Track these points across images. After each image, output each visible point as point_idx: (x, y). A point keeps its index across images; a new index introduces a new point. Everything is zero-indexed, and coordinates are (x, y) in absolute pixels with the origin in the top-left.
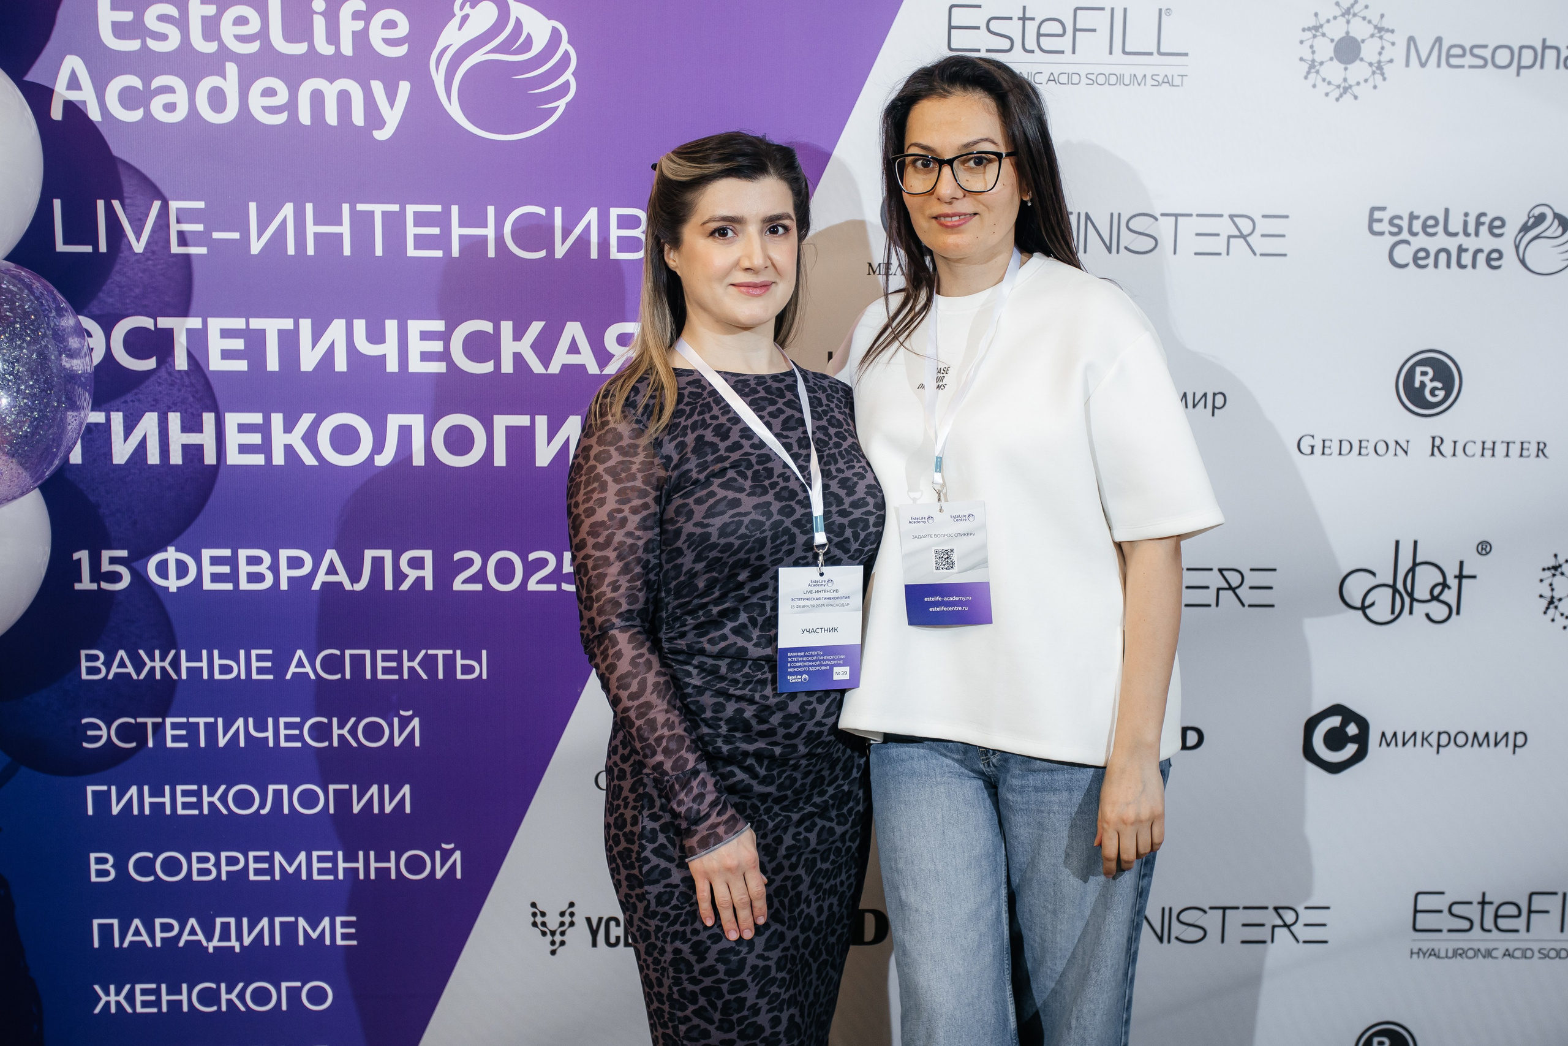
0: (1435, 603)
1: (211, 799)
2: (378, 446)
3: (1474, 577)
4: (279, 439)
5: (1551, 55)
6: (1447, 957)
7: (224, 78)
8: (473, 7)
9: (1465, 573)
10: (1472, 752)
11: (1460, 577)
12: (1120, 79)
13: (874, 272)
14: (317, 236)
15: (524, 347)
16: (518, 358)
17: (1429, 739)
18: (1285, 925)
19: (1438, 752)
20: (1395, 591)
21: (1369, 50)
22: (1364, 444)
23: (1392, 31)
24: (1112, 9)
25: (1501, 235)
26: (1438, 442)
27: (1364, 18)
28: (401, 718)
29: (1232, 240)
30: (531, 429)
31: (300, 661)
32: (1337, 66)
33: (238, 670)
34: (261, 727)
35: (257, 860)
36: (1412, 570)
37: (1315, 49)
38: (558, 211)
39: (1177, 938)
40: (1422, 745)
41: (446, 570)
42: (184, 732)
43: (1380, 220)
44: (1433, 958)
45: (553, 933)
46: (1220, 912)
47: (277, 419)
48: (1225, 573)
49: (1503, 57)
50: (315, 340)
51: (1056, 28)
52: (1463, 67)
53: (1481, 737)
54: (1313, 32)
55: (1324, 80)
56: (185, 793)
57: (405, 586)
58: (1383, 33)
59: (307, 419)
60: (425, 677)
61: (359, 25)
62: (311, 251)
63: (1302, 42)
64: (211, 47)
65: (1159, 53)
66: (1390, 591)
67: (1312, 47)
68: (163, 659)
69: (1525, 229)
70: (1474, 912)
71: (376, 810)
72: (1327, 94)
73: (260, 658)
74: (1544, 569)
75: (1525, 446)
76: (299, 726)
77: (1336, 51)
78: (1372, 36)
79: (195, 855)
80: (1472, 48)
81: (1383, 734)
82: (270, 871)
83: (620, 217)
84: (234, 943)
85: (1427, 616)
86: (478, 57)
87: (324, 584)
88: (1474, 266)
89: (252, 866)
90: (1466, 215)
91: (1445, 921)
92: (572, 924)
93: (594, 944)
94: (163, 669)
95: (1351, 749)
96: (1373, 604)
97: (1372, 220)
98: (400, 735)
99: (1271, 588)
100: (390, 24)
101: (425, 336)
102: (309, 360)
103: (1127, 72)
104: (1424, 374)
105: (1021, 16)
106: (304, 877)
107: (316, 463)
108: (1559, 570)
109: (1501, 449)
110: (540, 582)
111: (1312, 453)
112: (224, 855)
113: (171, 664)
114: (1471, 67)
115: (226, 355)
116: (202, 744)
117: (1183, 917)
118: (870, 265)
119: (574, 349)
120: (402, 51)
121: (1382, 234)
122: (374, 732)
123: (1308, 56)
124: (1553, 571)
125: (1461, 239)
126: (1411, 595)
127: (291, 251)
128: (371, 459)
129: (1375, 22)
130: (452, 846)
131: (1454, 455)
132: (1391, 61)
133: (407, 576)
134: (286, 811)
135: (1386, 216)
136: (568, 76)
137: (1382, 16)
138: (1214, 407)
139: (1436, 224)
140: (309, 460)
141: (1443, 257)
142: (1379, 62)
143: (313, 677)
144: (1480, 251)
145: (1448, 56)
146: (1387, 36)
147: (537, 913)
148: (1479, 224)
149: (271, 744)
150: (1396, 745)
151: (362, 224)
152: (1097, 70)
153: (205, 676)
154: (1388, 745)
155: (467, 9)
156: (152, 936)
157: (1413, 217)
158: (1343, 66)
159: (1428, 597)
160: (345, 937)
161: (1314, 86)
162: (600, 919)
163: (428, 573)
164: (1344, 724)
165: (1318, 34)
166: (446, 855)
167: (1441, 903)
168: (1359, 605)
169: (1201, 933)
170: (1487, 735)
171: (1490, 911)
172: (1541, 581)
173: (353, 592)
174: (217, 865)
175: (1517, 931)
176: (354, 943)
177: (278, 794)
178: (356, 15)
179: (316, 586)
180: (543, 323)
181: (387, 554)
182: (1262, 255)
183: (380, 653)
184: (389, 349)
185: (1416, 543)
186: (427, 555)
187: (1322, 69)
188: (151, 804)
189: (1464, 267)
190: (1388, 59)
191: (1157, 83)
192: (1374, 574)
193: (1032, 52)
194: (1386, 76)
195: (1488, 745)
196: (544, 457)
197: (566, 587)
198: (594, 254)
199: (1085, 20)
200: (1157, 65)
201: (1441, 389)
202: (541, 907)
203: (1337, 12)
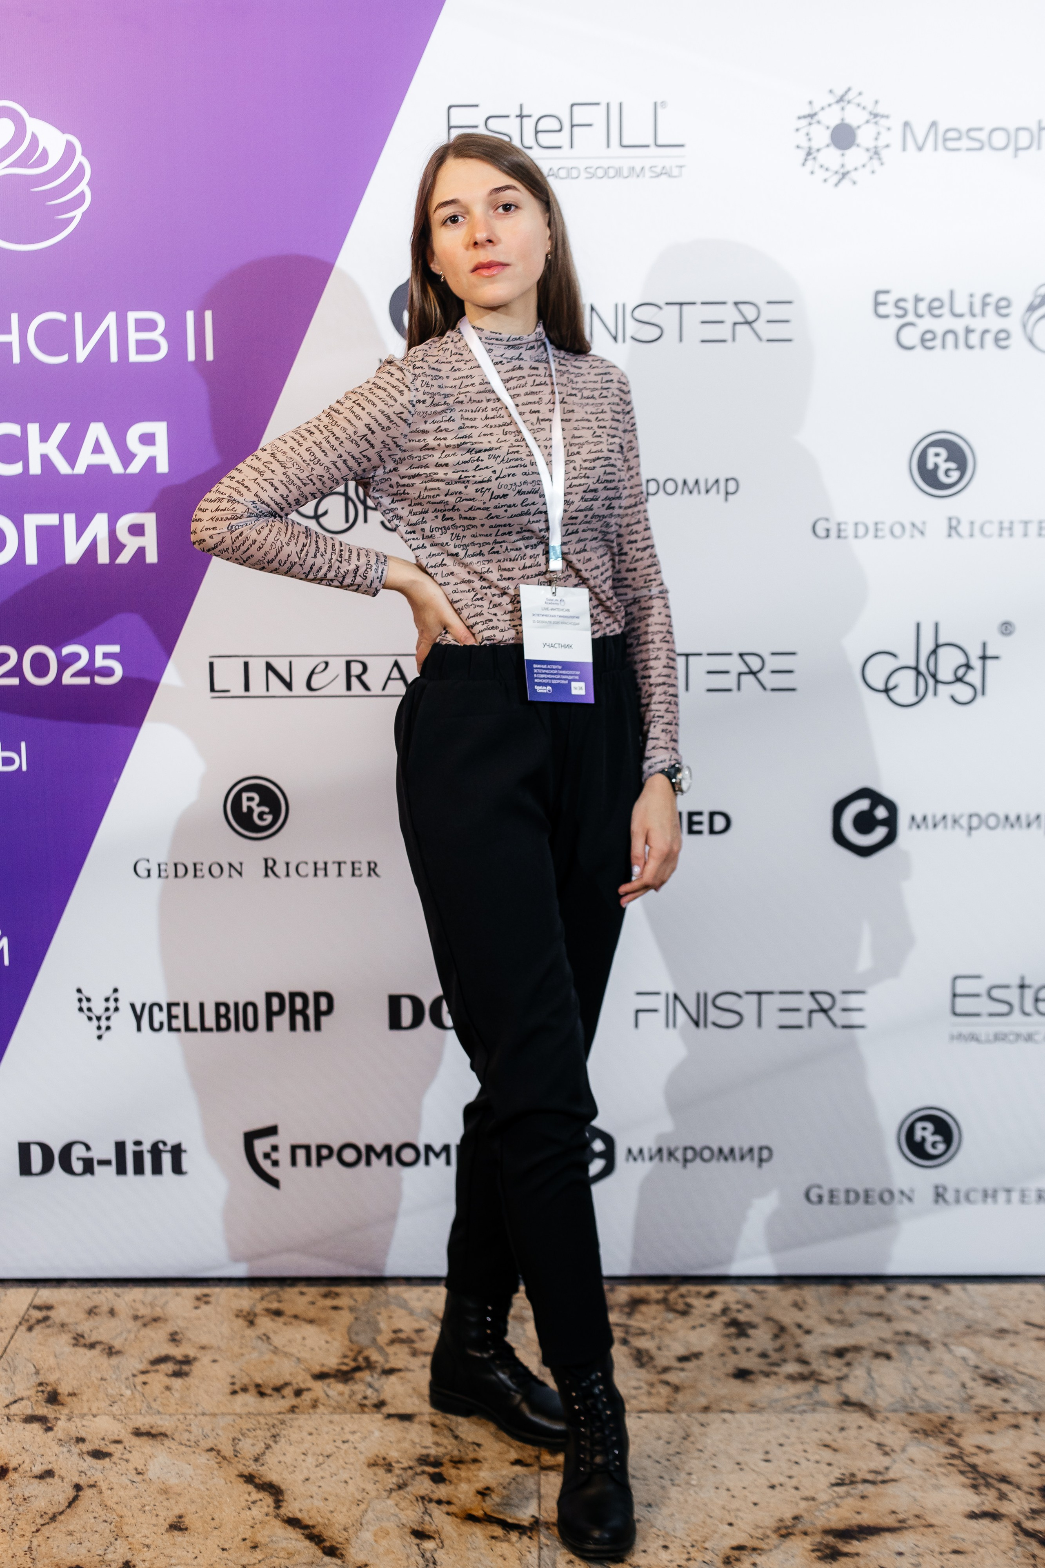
0: (959, 685)
3: (996, 658)
6: (988, 1041)
9: (989, 654)
10: (1004, 834)
11: (984, 658)
12: (619, 172)
15: (51, 448)
16: (45, 459)
17: (959, 821)
18: (824, 1011)
19: (970, 834)
20: (919, 673)
21: (865, 136)
22: (880, 526)
23: (887, 117)
24: (608, 104)
25: (1008, 315)
26: (954, 523)
27: (859, 105)
29: (738, 327)
30: (60, 526)
32: (834, 152)
36: (934, 652)
37: (812, 135)
38: (78, 316)
39: (714, 1024)
40: (953, 827)
43: (884, 304)
44: (974, 1044)
45: (99, 1018)
46: (757, 996)
48: (746, 658)
49: (999, 139)
51: (554, 124)
52: (960, 150)
53: (1013, 818)
54: (809, 119)
55: (822, 166)
58: (878, 119)
63: (797, 130)
65: (657, 145)
66: (912, 674)
67: (807, 134)
69: (1032, 308)
70: (1013, 995)
72: (826, 181)
75: (1043, 525)
77: (833, 137)
78: (867, 122)
80: (969, 130)
81: (913, 818)
83: (138, 321)
85: (953, 698)
88: (982, 346)
90: (971, 296)
91: (984, 1005)
92: (117, 1009)
93: (139, 1029)
95: (880, 833)
96: (895, 687)
97: (877, 304)
99: (792, 671)
103: (626, 164)
104: (937, 455)
105: (518, 113)
109: (1018, 529)
110: (76, 675)
111: (828, 536)
114: (968, 149)
117: (718, 1002)
119: (98, 449)
121: (886, 316)
123: (805, 144)
125: (968, 321)
126: (934, 676)
129: (870, 107)
131: (972, 535)
132: (887, 146)
135: (890, 298)
136: (82, 188)
137: (876, 102)
138: (727, 493)
139: (942, 306)
141: (950, 338)
142: (876, 147)
144: (988, 331)
145: (945, 140)
146: (883, 122)
147: (83, 1001)
148: (985, 305)
150: (927, 827)
152: (595, 163)
154: (919, 827)
157: (918, 300)
158: (840, 152)
159: (953, 678)
161: (813, 173)
162: (144, 1005)
164: (873, 807)
165: (814, 121)
167: (980, 986)
168: (882, 687)
169: (737, 1018)
170: (1019, 816)
171: (1029, 994)
180: (68, 425)
182: (768, 340)
185: (937, 625)
187: (820, 156)
189: (973, 348)
190: (885, 143)
191: (655, 175)
192: (894, 655)
193: (531, 147)
194: (884, 160)
195: (1021, 827)
196: (73, 553)
197: (99, 680)
198: (114, 358)
199: (581, 114)
200: (654, 157)
201: (956, 469)
202: (86, 993)
203: (832, 99)
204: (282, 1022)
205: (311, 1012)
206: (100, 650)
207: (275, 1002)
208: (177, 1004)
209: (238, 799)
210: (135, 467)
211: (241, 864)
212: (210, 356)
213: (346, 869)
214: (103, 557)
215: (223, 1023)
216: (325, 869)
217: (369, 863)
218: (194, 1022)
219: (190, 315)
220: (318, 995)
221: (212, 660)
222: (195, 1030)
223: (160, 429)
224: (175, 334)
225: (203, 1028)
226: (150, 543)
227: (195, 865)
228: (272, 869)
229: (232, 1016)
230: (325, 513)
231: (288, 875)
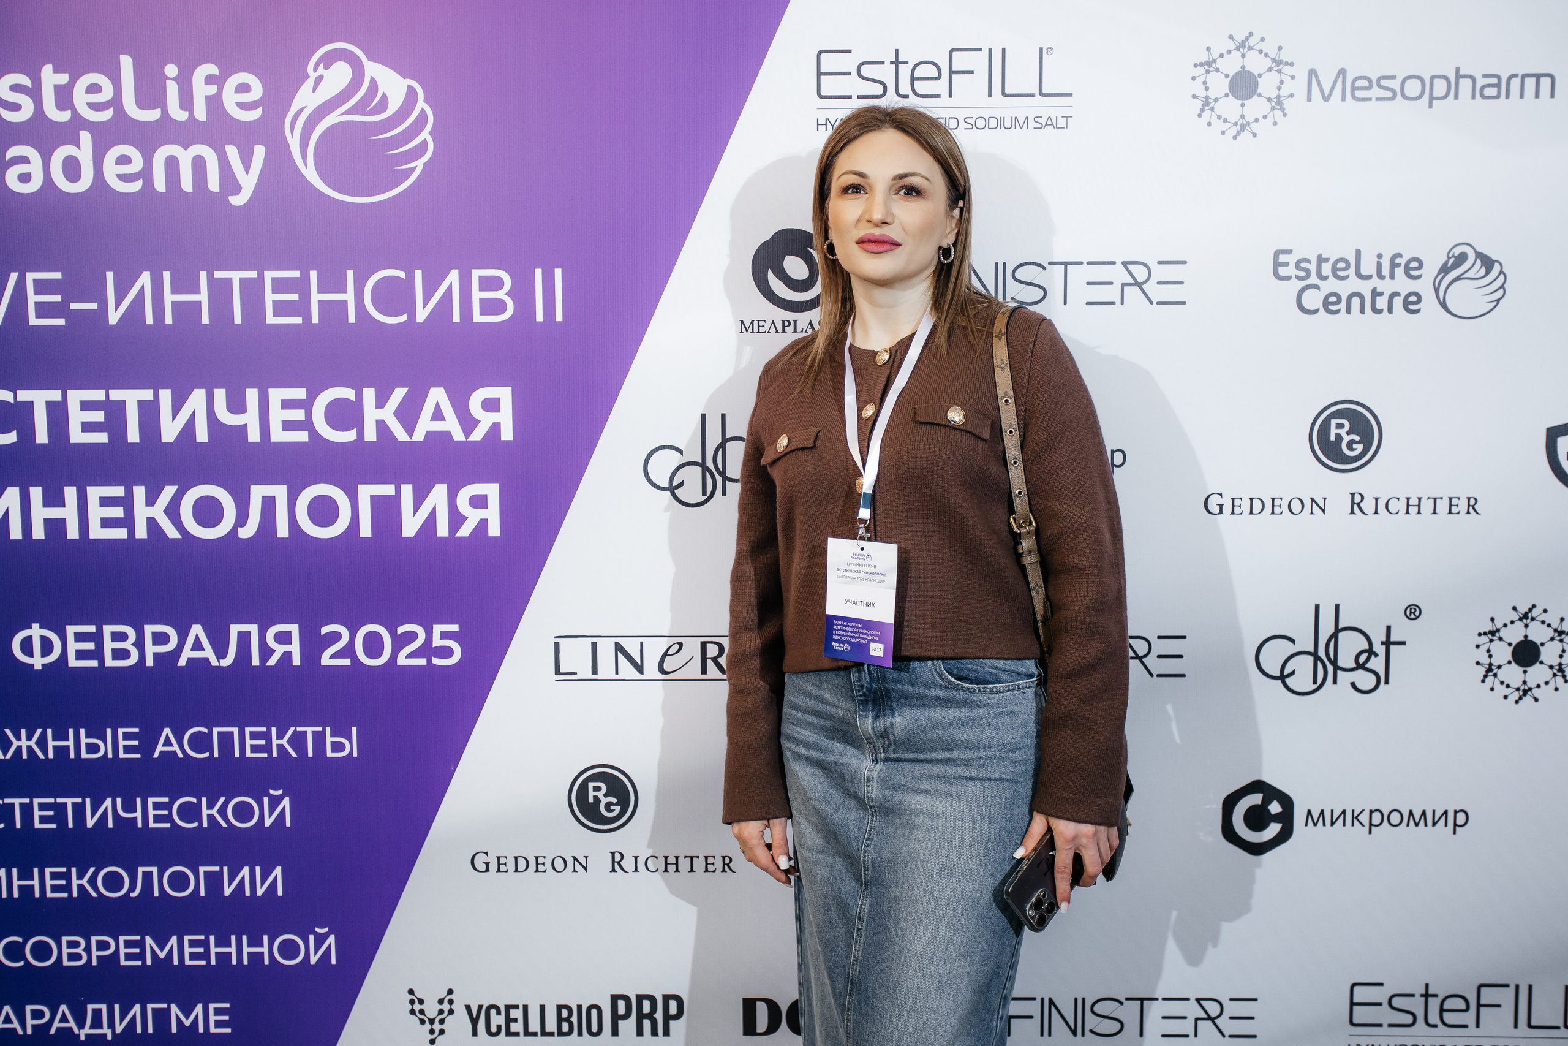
0: (1360, 671)
1: (80, 882)
2: (242, 518)
3: (1403, 643)
4: (142, 512)
5: (1465, 85)
7: (79, 148)
8: (326, 68)
9: (1393, 639)
10: (1408, 832)
11: (1388, 643)
12: (1001, 123)
13: (747, 330)
14: (175, 304)
15: (388, 414)
16: (381, 425)
17: (1359, 818)
18: (1209, 1018)
19: (1370, 832)
20: (1317, 658)
21: (1267, 85)
22: (1277, 502)
23: (1292, 64)
24: (990, 50)
25: (1419, 277)
26: (1357, 499)
27: (1260, 52)
28: (271, 797)
29: (1126, 288)
30: (397, 498)
31: (167, 739)
32: (1233, 102)
33: (105, 749)
34: (129, 807)
35: (128, 944)
36: (1335, 636)
37: (1208, 85)
38: (418, 274)
39: (1091, 1031)
40: (1353, 825)
41: (313, 644)
42: (51, 813)
43: (1287, 264)
45: (432, 1021)
46: (1139, 1002)
47: (139, 492)
48: (1132, 641)
49: (1413, 89)
50: (176, 412)
51: (930, 71)
52: (1369, 99)
53: (1417, 816)
54: (1206, 67)
55: (1219, 117)
56: (54, 876)
57: (272, 662)
58: (1281, 66)
59: (169, 491)
60: (294, 755)
61: (212, 90)
62: (169, 320)
63: (1194, 78)
64: (64, 116)
65: (1042, 94)
66: (1311, 659)
67: (1205, 83)
68: (29, 738)
69: (1445, 270)
70: (1416, 1005)
71: (248, 893)
72: (1223, 133)
73: (127, 736)
74: (1480, 634)
75: (1454, 502)
76: (168, 806)
77: (1231, 86)
78: (1270, 70)
79: (65, 939)
80: (1379, 79)
81: (1309, 812)
82: (141, 956)
83: (482, 279)
84: (106, 1030)
85: (1353, 685)
86: (333, 119)
87: (190, 660)
88: (1390, 311)
89: (123, 951)
90: (1380, 256)
91: (1385, 1015)
92: (451, 1012)
93: (475, 1033)
94: (29, 748)
95: (1274, 829)
96: (1293, 673)
97: (1277, 264)
98: (270, 816)
99: (1181, 656)
100: (244, 88)
101: (287, 404)
102: (170, 431)
103: (1008, 115)
104: (1340, 426)
105: (894, 60)
106: (176, 962)
107: (179, 536)
108: (1497, 634)
109: (1428, 506)
110: (410, 656)
111: (1221, 512)
112: (94, 939)
113: (37, 743)
114: (1378, 99)
115: (87, 427)
116: (71, 825)
117: (1096, 1009)
118: (742, 322)
119: (438, 415)
120: (255, 114)
121: (1289, 278)
122: (244, 812)
123: (1202, 93)
124: (1490, 636)
125: (1375, 282)
126: (1334, 663)
127: (149, 320)
128: (234, 531)
129: (1272, 55)
130: (326, 930)
131: (1376, 512)
132: (1291, 96)
133: (274, 651)
134: (156, 894)
135: (1292, 259)
136: (425, 135)
137: (1280, 48)
139: (1347, 268)
140: (172, 533)
141: (1356, 301)
142: (1278, 97)
143: (180, 755)
144: (1396, 294)
145: (1354, 89)
146: (1286, 69)
147: (415, 1000)
148: (1393, 266)
149: (140, 825)
150: (1324, 824)
151: (220, 292)
152: (975, 114)
153: (72, 756)
154: (1315, 824)
155: (321, 70)
156: (23, 1023)
157: (1321, 260)
158: (1241, 102)
159: (1354, 665)
160: (218, 1024)
161: (1209, 124)
162: (480, 1007)
163: (295, 648)
164: (1266, 802)
165: (1211, 69)
166: (320, 940)
167: (1379, 995)
168: (1278, 674)
169: (1118, 1026)
170: (1424, 813)
171: (1434, 1004)
172: (1478, 647)
173: (220, 667)
174: (88, 949)
175: (1466, 1026)
176: (229, 1030)
177: (148, 876)
178: (209, 80)
179: (182, 662)
180: (405, 390)
181: (253, 629)
182: (1158, 303)
183: (248, 730)
184: (250, 419)
185: (1337, 607)
186: (294, 629)
187: (1217, 106)
188: (20, 887)
189: (1380, 312)
190: (1288, 94)
191: (1040, 126)
192: (1293, 641)
193: (907, 97)
194: (1286, 111)
195: (1426, 825)
196: (410, 526)
197: (436, 661)
198: (456, 318)
199: (961, 61)
200: (1040, 107)
201: (1359, 442)
202: (419, 994)
203: (1232, 46)
204: (628, 1026)
205: (659, 1016)
206: (438, 629)
207: (621, 1005)
208: (516, 1007)
209: (583, 788)
210: (477, 435)
211: (586, 857)
212: (559, 317)
213: (699, 864)
214: (442, 530)
215: (565, 1027)
216: (677, 864)
217: (724, 858)
218: (534, 1025)
219: (538, 273)
220: (667, 998)
221: (557, 640)
222: (535, 1034)
223: (505, 394)
224: (522, 293)
225: (544, 1033)
226: (493, 515)
227: (537, 858)
228: (619, 863)
229: (574, 1019)
230: (682, 484)
231: (636, 870)
